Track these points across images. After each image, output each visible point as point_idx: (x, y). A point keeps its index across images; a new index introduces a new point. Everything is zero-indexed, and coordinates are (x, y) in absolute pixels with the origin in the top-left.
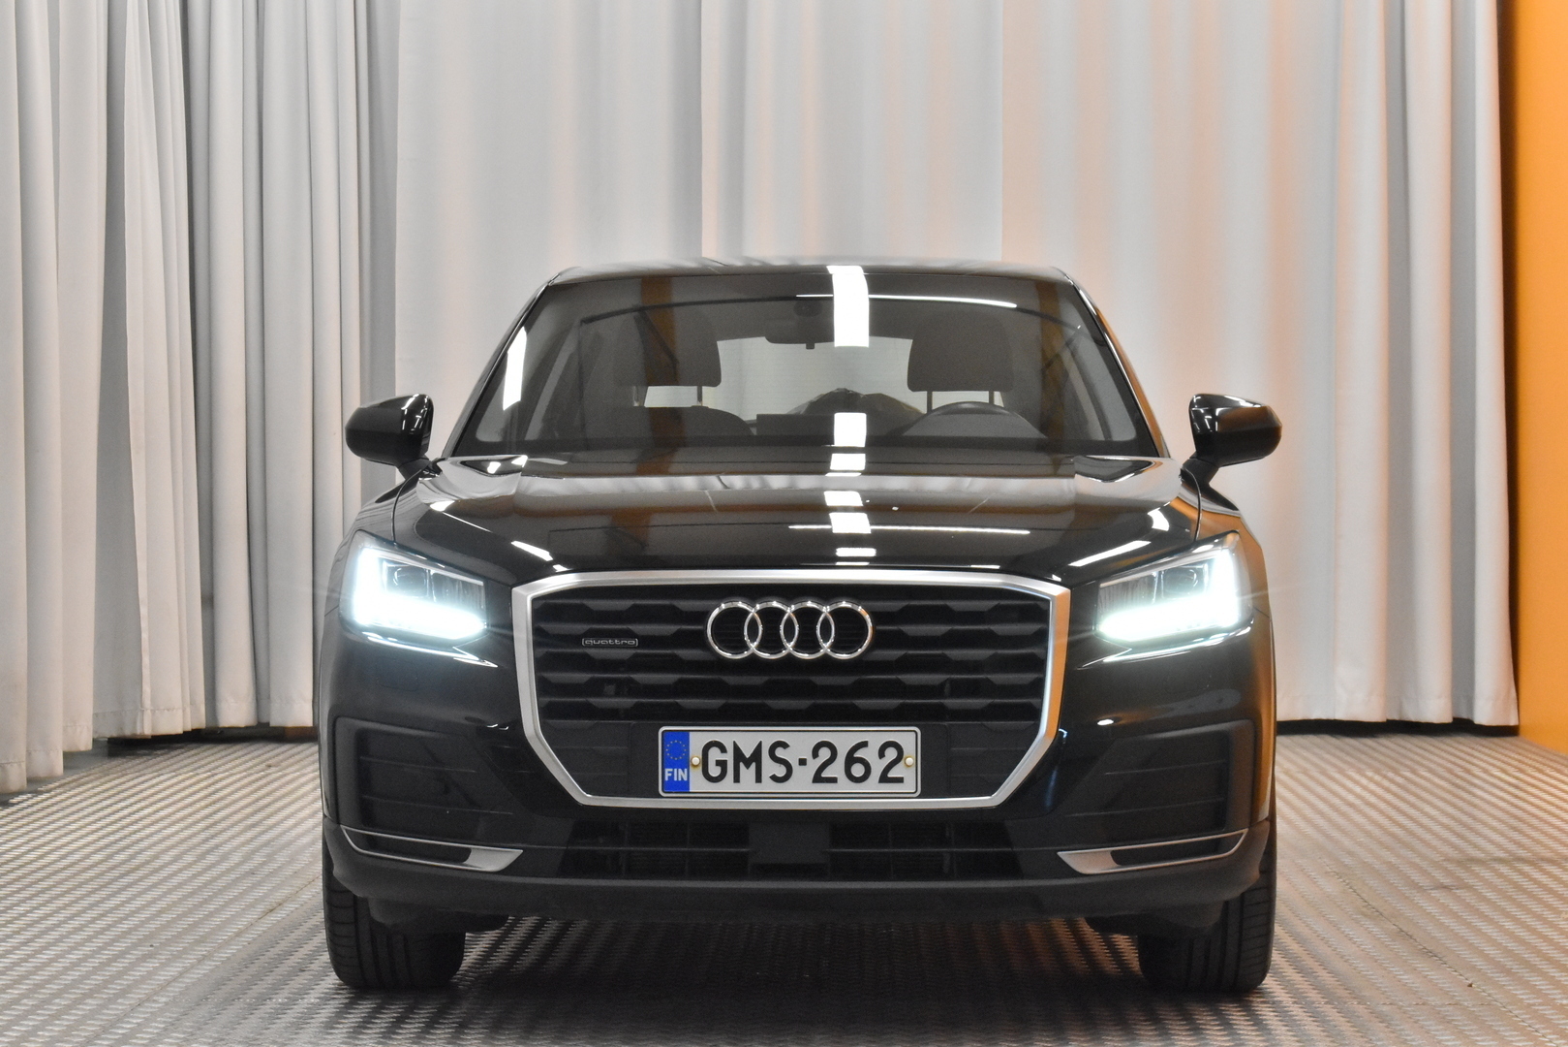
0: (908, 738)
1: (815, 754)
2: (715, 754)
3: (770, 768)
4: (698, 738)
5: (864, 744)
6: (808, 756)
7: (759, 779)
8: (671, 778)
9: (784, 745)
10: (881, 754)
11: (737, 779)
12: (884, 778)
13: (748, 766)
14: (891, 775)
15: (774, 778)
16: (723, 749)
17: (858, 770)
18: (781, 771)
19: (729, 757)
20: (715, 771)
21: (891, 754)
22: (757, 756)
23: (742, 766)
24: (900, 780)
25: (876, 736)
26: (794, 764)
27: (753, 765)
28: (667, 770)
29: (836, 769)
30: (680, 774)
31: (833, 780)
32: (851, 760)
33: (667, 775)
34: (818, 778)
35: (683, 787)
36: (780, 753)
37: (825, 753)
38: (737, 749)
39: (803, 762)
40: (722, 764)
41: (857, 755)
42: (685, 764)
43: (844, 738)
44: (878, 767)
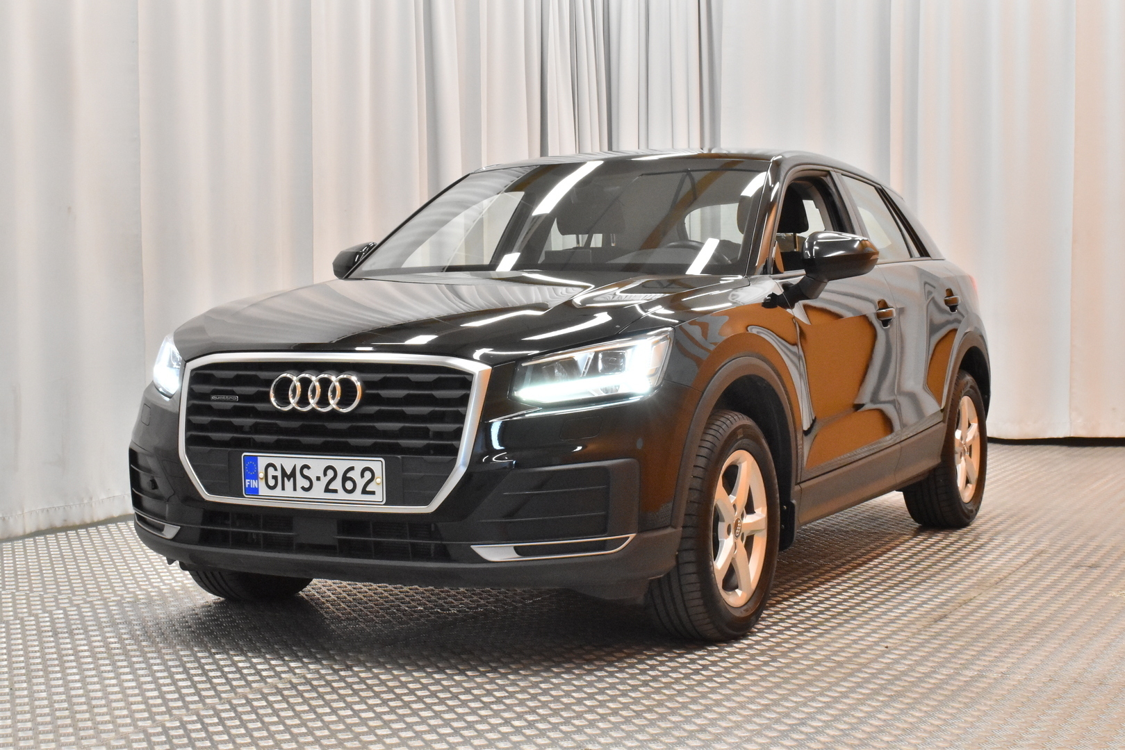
0: (377, 465)
1: (325, 474)
2: (271, 471)
3: (301, 482)
4: (263, 460)
5: (352, 469)
6: (321, 475)
7: (295, 489)
8: (249, 485)
9: (307, 467)
10: (362, 476)
11: (283, 488)
12: (364, 492)
13: (289, 480)
14: (368, 489)
15: (303, 488)
16: (276, 469)
17: (349, 485)
18: (307, 484)
19: (279, 473)
20: (272, 483)
21: (368, 475)
22: (293, 473)
23: (286, 479)
24: (373, 493)
25: (359, 463)
26: (314, 479)
27: (292, 479)
28: (247, 480)
29: (337, 485)
30: (254, 484)
31: (335, 491)
32: (345, 479)
33: (247, 484)
34: (327, 490)
35: (254, 491)
36: (306, 472)
37: (330, 474)
38: (283, 470)
39: (318, 479)
40: (275, 478)
41: (348, 475)
42: (255, 477)
43: (341, 464)
44: (361, 483)
